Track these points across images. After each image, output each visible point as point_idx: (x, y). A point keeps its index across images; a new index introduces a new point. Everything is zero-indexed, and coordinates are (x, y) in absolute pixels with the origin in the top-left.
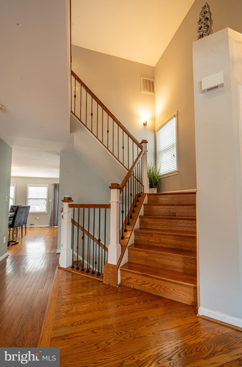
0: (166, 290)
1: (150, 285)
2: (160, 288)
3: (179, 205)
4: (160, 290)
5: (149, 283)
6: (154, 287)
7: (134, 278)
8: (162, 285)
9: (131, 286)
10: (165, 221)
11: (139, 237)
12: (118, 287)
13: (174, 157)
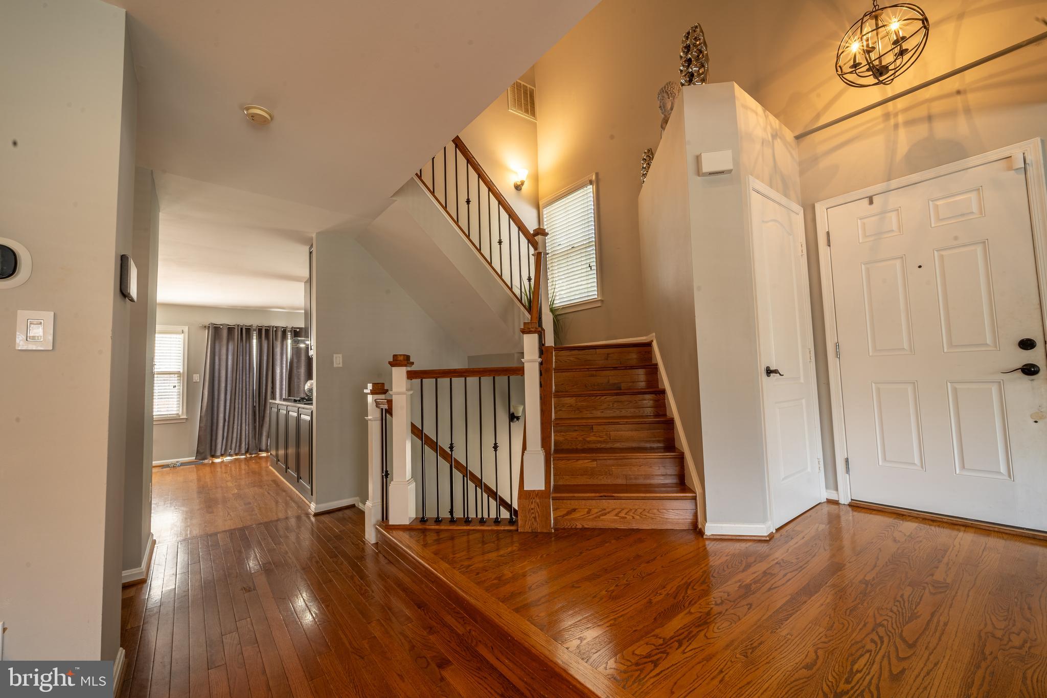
0: (646, 515)
1: (616, 513)
2: (634, 513)
3: (628, 368)
4: (633, 517)
5: (612, 510)
6: (622, 514)
7: (583, 507)
8: (636, 507)
9: (577, 526)
10: (608, 399)
11: (563, 435)
12: (553, 531)
13: (591, 269)
